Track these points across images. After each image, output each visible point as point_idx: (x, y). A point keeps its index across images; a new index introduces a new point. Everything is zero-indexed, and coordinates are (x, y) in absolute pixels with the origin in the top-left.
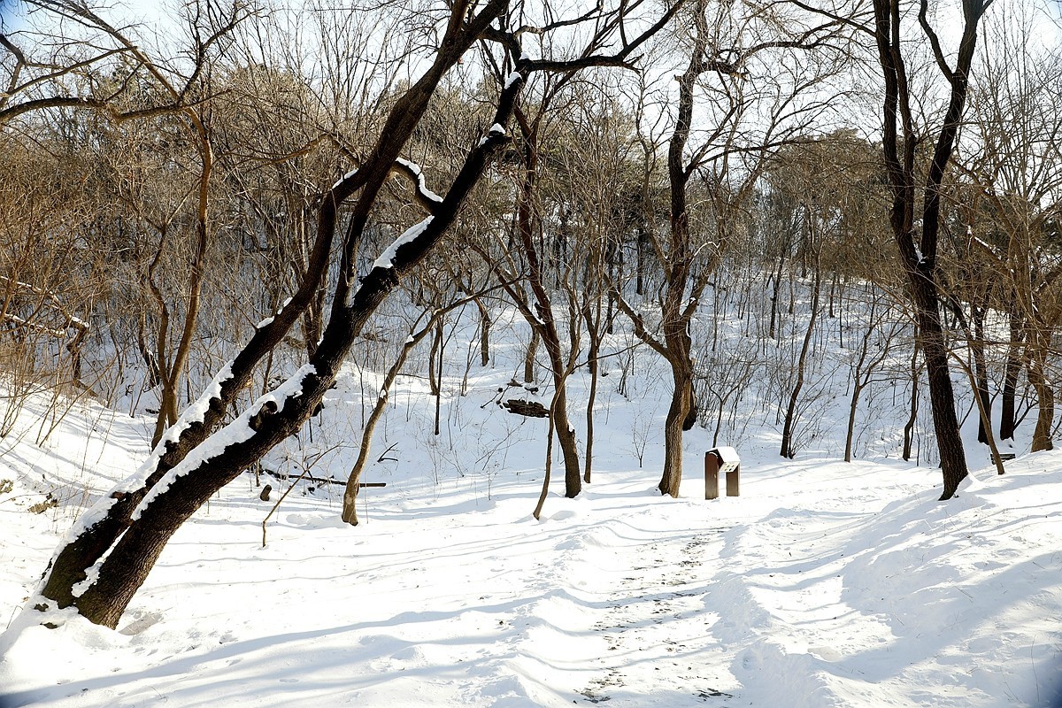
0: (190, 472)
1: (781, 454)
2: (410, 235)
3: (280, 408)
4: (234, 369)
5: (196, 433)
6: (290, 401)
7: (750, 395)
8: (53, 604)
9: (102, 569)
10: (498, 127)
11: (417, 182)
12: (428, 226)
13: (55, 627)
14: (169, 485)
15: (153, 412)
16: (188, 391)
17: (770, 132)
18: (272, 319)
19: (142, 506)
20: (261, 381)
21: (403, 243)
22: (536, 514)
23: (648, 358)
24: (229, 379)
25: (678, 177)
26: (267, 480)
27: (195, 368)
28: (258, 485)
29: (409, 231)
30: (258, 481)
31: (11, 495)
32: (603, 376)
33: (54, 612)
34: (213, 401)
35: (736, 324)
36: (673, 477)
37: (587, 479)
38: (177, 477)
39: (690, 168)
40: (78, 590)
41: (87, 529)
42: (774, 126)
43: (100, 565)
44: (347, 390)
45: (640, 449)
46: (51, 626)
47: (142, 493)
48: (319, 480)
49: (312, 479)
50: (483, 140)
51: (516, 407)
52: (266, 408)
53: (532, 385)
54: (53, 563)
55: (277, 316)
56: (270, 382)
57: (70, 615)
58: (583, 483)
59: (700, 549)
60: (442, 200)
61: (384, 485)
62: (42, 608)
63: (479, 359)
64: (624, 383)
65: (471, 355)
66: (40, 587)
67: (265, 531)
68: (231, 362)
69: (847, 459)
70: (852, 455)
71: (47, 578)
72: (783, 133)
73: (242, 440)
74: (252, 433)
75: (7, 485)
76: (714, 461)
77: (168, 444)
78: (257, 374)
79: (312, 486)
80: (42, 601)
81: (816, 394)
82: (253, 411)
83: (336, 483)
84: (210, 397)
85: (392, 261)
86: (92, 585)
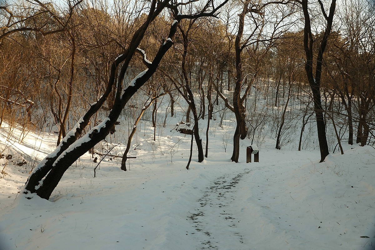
0: (71, 151)
1: (276, 148)
2: (140, 75)
3: (99, 131)
4: (84, 119)
5: (72, 140)
6: (102, 129)
7: (266, 127)
8: (29, 192)
9: (44, 181)
10: (170, 39)
11: (144, 57)
12: (146, 72)
13: (30, 199)
14: (64, 155)
15: (57, 133)
16: (68, 126)
17: (274, 33)
18: (96, 103)
19: (56, 162)
20: (93, 122)
21: (138, 77)
22: (187, 168)
23: (230, 114)
24: (82, 122)
25: (239, 51)
26: (96, 156)
27: (71, 118)
28: (93, 157)
29: (140, 74)
30: (93, 156)
31: (12, 160)
32: (214, 120)
33: (30, 194)
34: (77, 129)
35: (263, 102)
36: (236, 156)
37: (206, 156)
38: (67, 153)
39: (243, 47)
40: (37, 188)
41: (39, 169)
42: (275, 31)
43: (43, 180)
44: (124, 125)
45: (225, 146)
46: (29, 198)
47: (56, 158)
48: (114, 156)
49: (111, 156)
50: (165, 43)
51: (182, 131)
52: (94, 131)
53: (188, 123)
54: (29, 179)
55: (97, 102)
56: (97, 122)
57: (35, 195)
58: (205, 157)
59: (239, 178)
60: (151, 63)
61: (136, 158)
62: (26, 193)
63: (170, 114)
64: (221, 123)
65: (167, 113)
66: (25, 187)
67: (95, 172)
68: (83, 116)
69: (299, 150)
70: (301, 148)
71: (27, 184)
72: (279, 33)
73: (87, 141)
74: (90, 139)
75: (10, 156)
76: (250, 150)
77: (63, 143)
78: (92, 120)
79: (111, 158)
80: (26, 191)
81: (289, 126)
82: (90, 132)
83: (119, 157)
84: (76, 128)
85: (134, 84)
86: (41, 186)
